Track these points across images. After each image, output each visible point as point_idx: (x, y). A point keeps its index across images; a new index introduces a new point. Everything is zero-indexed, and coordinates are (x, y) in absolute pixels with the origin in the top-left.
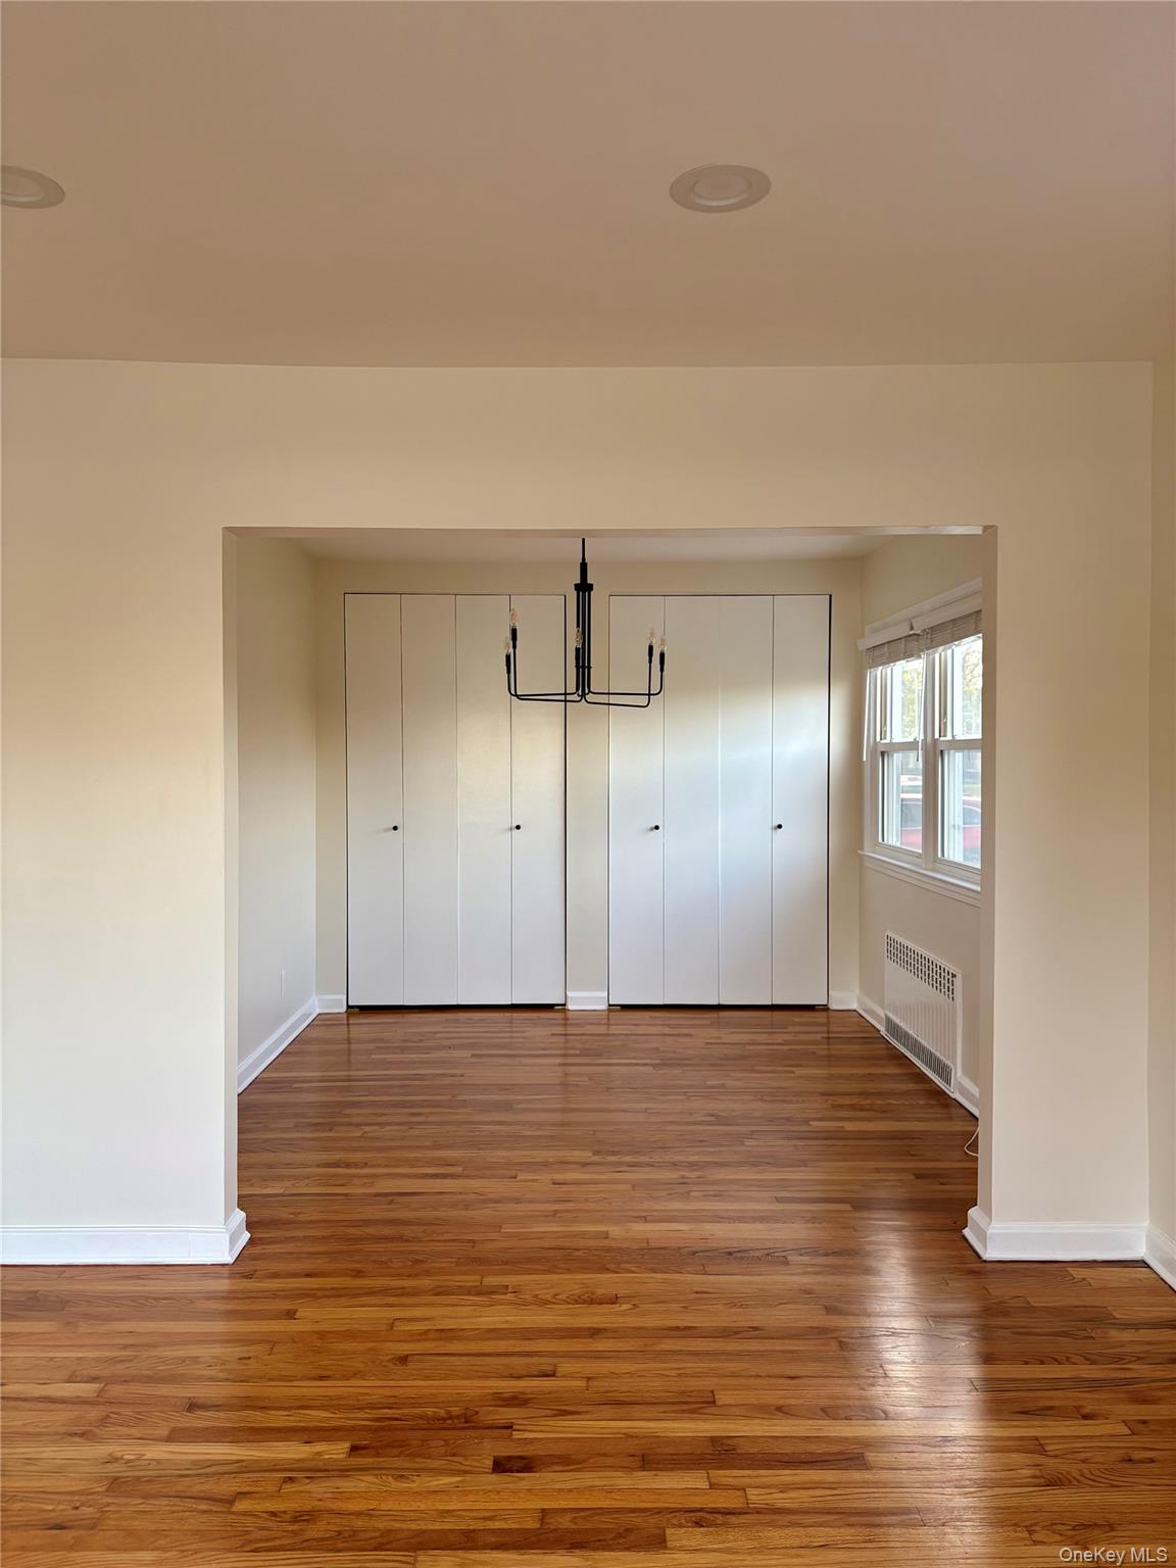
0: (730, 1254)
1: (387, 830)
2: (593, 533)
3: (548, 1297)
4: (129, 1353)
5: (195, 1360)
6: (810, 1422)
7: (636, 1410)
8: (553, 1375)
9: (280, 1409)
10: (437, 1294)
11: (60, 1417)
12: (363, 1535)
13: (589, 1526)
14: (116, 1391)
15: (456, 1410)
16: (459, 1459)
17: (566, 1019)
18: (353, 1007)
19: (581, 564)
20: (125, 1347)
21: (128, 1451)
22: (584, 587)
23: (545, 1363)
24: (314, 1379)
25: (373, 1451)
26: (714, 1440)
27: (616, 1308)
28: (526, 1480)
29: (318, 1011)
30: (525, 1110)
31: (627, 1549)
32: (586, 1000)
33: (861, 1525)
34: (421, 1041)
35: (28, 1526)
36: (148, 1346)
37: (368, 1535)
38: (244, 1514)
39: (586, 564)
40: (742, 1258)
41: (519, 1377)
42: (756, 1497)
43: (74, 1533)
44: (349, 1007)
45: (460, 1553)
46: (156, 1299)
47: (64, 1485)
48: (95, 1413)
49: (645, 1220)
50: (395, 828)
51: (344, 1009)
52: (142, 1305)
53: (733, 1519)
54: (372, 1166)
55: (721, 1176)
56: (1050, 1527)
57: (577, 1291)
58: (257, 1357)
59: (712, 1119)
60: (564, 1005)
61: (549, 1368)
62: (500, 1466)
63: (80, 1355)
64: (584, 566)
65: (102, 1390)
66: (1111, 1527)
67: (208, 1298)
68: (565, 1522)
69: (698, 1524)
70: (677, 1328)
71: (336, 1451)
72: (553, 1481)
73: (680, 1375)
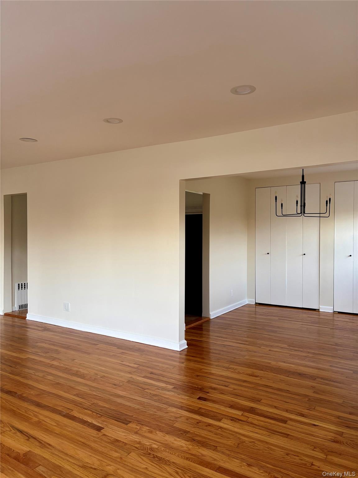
0: (300, 374)
1: (266, 254)
2: (306, 167)
3: (241, 372)
4: (148, 362)
5: (158, 366)
6: (280, 411)
7: (239, 398)
8: (227, 386)
9: (166, 378)
10: (216, 366)
11: (128, 369)
12: (163, 401)
13: (208, 413)
14: (141, 367)
15: (200, 387)
16: (193, 395)
17: (319, 314)
18: (257, 303)
19: (302, 176)
20: (148, 361)
21: (134, 377)
22: (303, 183)
23: (227, 384)
24: (178, 375)
25: (177, 389)
26: (252, 407)
27: (256, 378)
28: (203, 402)
29: (247, 303)
30: (279, 333)
31: (211, 419)
32: (326, 309)
33: (270, 432)
34: (268, 313)
35: (110, 383)
36: (152, 361)
37: (164, 401)
38: (146, 392)
39: (304, 176)
40: (302, 376)
41: (219, 385)
42: (250, 420)
43: (116, 386)
44: (256, 303)
45: (178, 409)
46: (160, 354)
47: (121, 379)
48: (135, 370)
49: (285, 362)
50: (268, 254)
51: (254, 303)
52: (157, 355)
53: (240, 422)
54: (228, 339)
55: (320, 357)
56: (321, 449)
57: (250, 373)
58: (170, 368)
59: (335, 344)
60: (319, 310)
61: (227, 385)
62: (200, 398)
63: (139, 360)
64: (303, 176)
65: (139, 367)
66: (340, 454)
67: (169, 356)
68: (203, 411)
69: (231, 420)
70: (267, 386)
71: (170, 387)
72: (208, 404)
73: (257, 394)
